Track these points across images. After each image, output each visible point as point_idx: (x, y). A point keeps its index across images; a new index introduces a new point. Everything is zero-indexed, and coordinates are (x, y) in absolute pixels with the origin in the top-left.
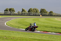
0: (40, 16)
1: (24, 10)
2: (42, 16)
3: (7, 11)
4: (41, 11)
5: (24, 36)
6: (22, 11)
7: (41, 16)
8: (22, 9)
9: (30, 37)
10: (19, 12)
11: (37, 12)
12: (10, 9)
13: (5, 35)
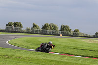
1: (36, 26)
2: (63, 35)
3: (11, 26)
4: (61, 28)
7: (61, 35)
8: (34, 24)
10: (28, 29)
11: (55, 29)
12: (15, 24)
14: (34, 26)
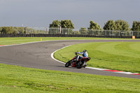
0: (131, 37)
1: (94, 25)
2: (136, 38)
3: (56, 26)
4: (133, 26)
5: (95, 84)
6: (91, 26)
7: (134, 37)
8: (91, 22)
9: (108, 86)
10: (82, 30)
11: (124, 29)
12: (63, 23)
13: (53, 81)
14: (92, 25)
